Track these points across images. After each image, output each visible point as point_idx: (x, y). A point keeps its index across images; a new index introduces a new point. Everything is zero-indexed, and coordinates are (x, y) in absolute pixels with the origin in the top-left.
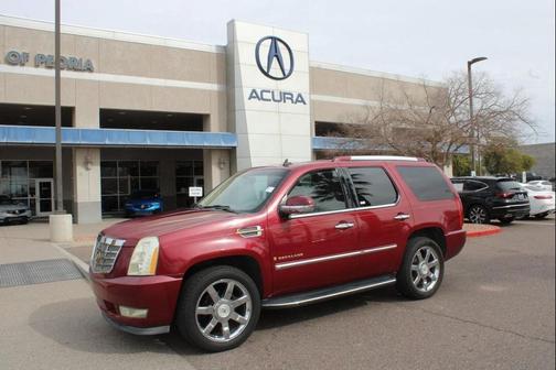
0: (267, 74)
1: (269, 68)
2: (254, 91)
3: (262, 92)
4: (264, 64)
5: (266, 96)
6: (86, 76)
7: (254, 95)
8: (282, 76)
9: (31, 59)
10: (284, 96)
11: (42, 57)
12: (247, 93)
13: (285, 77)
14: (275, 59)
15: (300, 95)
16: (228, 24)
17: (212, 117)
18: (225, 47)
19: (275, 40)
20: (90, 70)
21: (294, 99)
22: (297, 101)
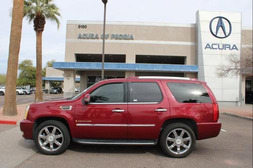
0: (215, 36)
1: (217, 33)
2: (208, 45)
3: (212, 45)
4: (214, 31)
5: (214, 46)
6: (131, 41)
7: (208, 46)
8: (224, 36)
9: (110, 36)
10: (225, 47)
11: (113, 35)
12: (204, 45)
13: (226, 37)
14: (220, 28)
15: (234, 46)
16: (196, 13)
17: (187, 58)
18: (195, 24)
19: (220, 18)
20: (132, 39)
21: (231, 48)
22: (233, 48)
